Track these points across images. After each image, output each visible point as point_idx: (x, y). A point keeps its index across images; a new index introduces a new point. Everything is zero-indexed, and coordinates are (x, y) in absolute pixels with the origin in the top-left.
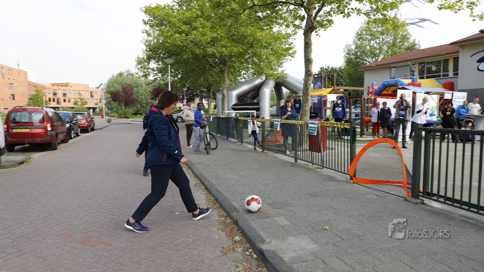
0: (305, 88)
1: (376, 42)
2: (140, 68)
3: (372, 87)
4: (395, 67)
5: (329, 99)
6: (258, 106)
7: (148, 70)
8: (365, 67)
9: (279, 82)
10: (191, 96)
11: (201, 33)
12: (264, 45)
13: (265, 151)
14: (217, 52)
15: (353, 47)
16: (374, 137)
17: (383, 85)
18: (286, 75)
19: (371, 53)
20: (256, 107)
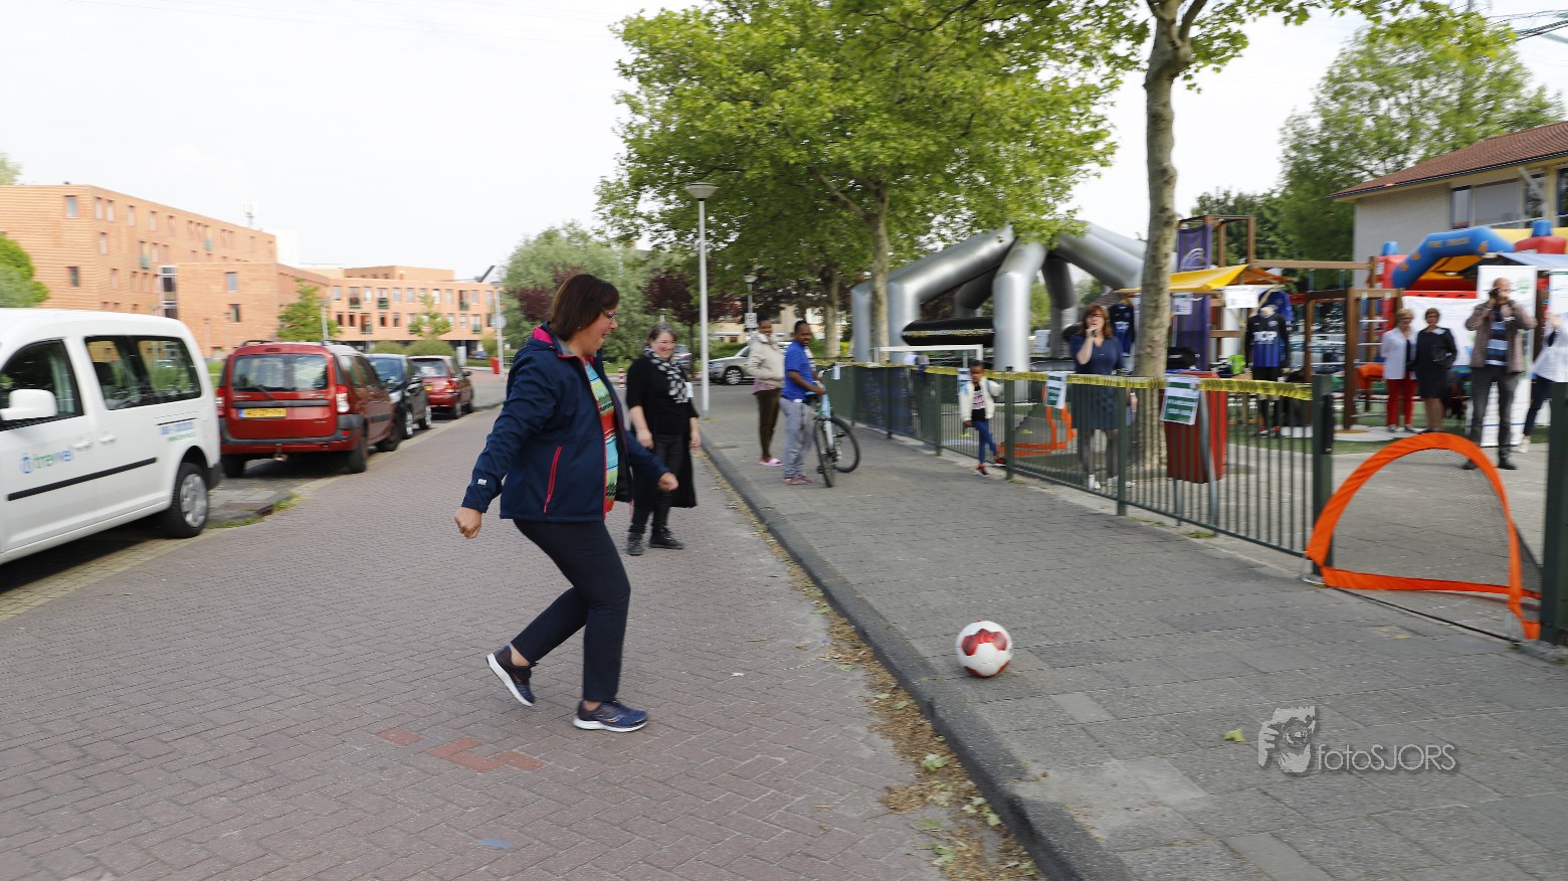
0: (1149, 267)
1: (1398, 104)
2: (608, 215)
3: (1383, 258)
4: (1467, 188)
5: (1233, 303)
6: (990, 331)
7: (633, 220)
8: (1356, 192)
9: (1059, 249)
10: (770, 299)
11: (803, 96)
12: (1008, 128)
13: (1017, 477)
14: (854, 155)
15: (1315, 123)
16: (1392, 431)
17: (1424, 250)
18: (1083, 223)
19: (1381, 143)
20: (981, 331)
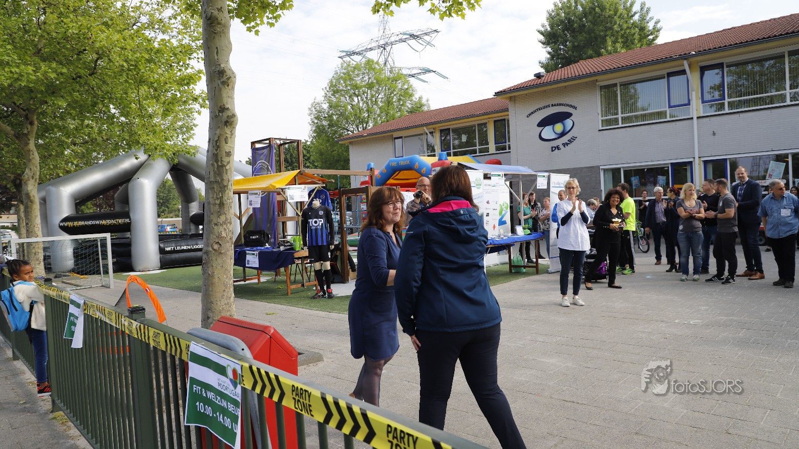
4: (401, 137)
5: (292, 198)
6: (127, 220)
9: (180, 165)
15: (325, 106)
17: (388, 167)
19: (356, 117)
20: (121, 221)
